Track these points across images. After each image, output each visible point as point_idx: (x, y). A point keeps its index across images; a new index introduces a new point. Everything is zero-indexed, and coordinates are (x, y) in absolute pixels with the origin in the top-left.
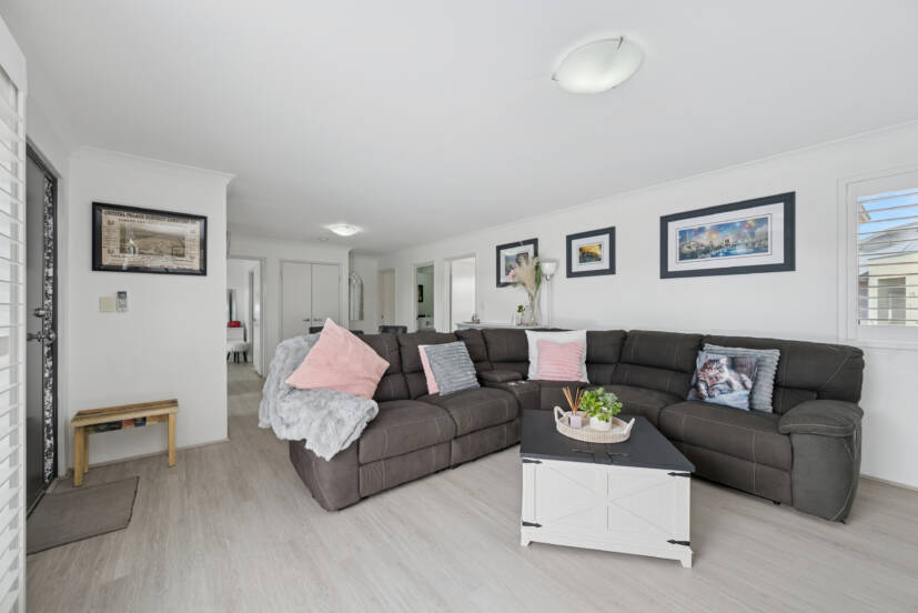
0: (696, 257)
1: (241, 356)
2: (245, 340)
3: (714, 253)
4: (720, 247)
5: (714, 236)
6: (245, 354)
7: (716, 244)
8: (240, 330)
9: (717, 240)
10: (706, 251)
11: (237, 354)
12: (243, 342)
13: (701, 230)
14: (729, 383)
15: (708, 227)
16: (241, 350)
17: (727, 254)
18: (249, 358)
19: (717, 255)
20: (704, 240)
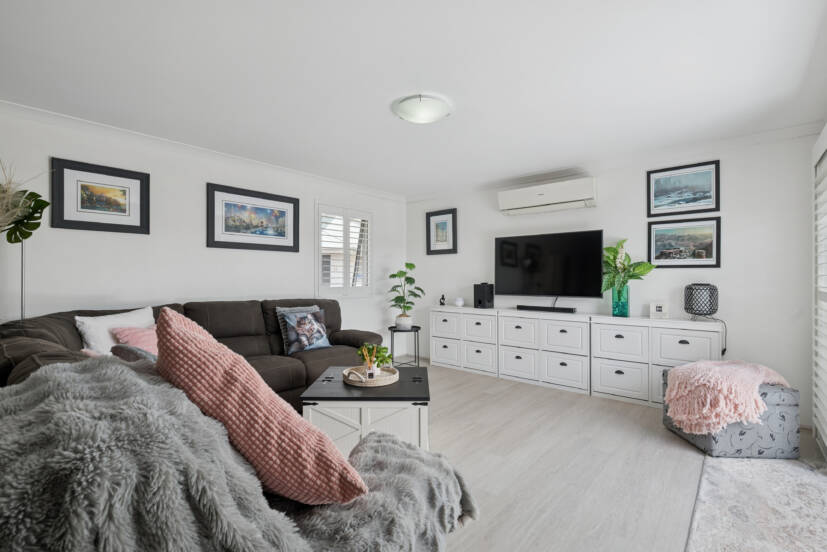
0: (239, 231)
3: (253, 230)
4: (257, 226)
5: (253, 216)
7: (255, 223)
9: (255, 219)
10: (247, 228)
13: (243, 208)
14: (319, 331)
15: (249, 206)
17: (262, 233)
19: (255, 233)
20: (246, 216)
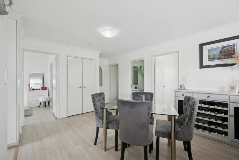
1: (47, 104)
2: (49, 96)
6: (49, 102)
8: (46, 91)
11: (45, 103)
12: (47, 96)
16: (46, 101)
18: (50, 104)
